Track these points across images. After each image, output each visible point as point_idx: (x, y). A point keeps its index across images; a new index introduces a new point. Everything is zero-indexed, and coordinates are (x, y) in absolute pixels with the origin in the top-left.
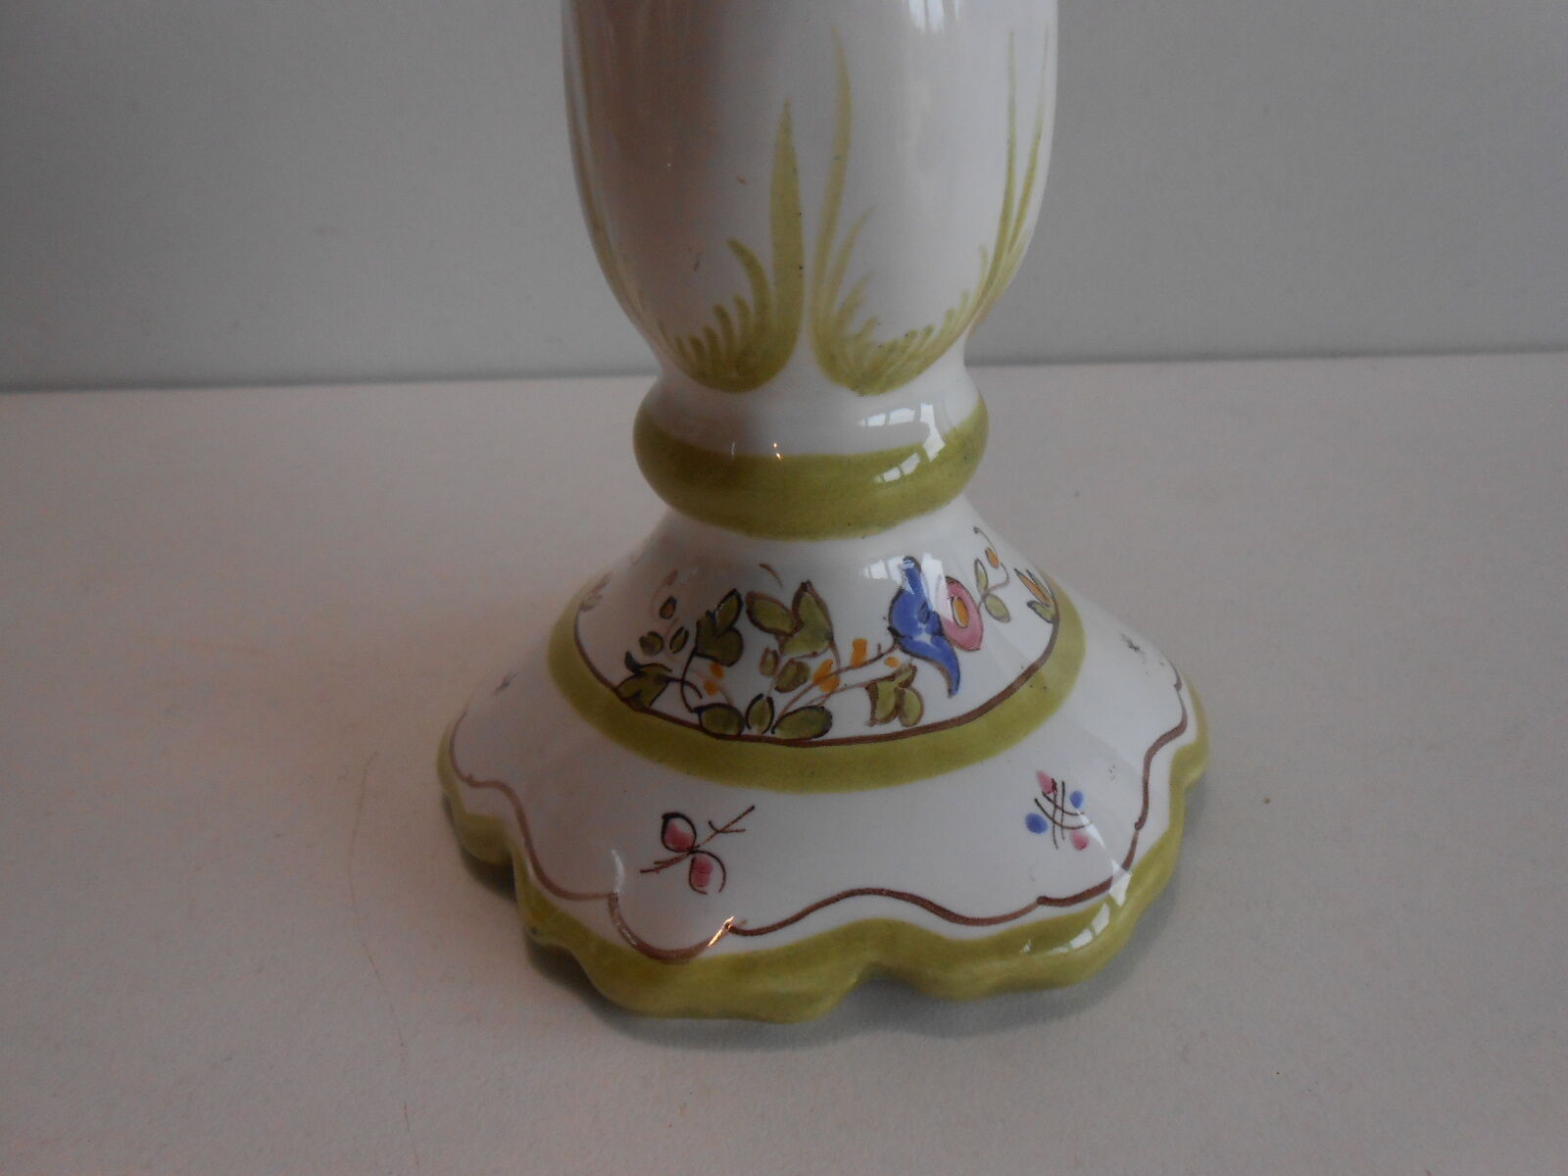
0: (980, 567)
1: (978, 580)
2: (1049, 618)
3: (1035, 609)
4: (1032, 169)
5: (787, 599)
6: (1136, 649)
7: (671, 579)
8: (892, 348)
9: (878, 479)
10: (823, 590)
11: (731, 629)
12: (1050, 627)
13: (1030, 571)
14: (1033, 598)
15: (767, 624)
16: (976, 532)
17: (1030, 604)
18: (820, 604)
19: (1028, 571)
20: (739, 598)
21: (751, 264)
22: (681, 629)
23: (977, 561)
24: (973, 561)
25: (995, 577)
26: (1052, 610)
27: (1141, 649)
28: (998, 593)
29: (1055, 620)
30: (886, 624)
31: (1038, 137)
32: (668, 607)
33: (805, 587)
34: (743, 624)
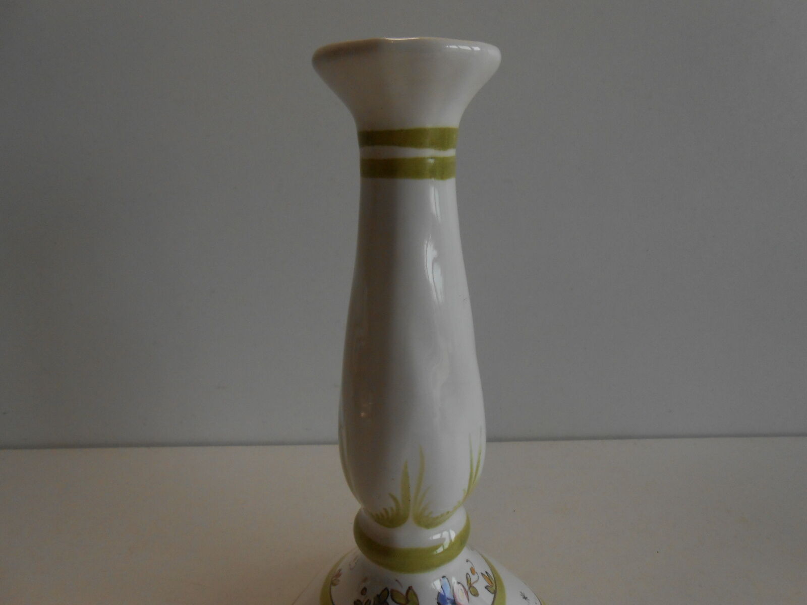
0: (468, 576)
1: (467, 582)
2: (492, 591)
3: (487, 589)
4: (478, 462)
5: (404, 592)
6: (525, 598)
7: (365, 580)
8: (437, 518)
9: (435, 553)
10: (415, 589)
11: (385, 601)
12: (493, 595)
13: (488, 572)
14: (487, 584)
15: (397, 600)
16: (467, 562)
17: (486, 588)
18: (415, 594)
19: (487, 573)
20: (388, 590)
21: (395, 499)
22: (368, 600)
23: (467, 574)
24: (466, 574)
25: (473, 578)
26: (494, 588)
27: (528, 598)
28: (475, 585)
29: (495, 593)
30: (436, 601)
31: (480, 454)
32: (364, 591)
33: (410, 588)
34: (389, 600)
